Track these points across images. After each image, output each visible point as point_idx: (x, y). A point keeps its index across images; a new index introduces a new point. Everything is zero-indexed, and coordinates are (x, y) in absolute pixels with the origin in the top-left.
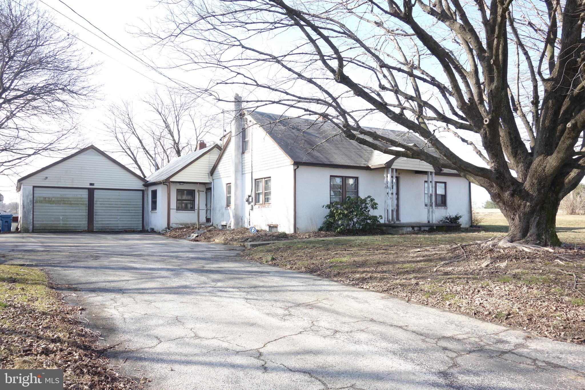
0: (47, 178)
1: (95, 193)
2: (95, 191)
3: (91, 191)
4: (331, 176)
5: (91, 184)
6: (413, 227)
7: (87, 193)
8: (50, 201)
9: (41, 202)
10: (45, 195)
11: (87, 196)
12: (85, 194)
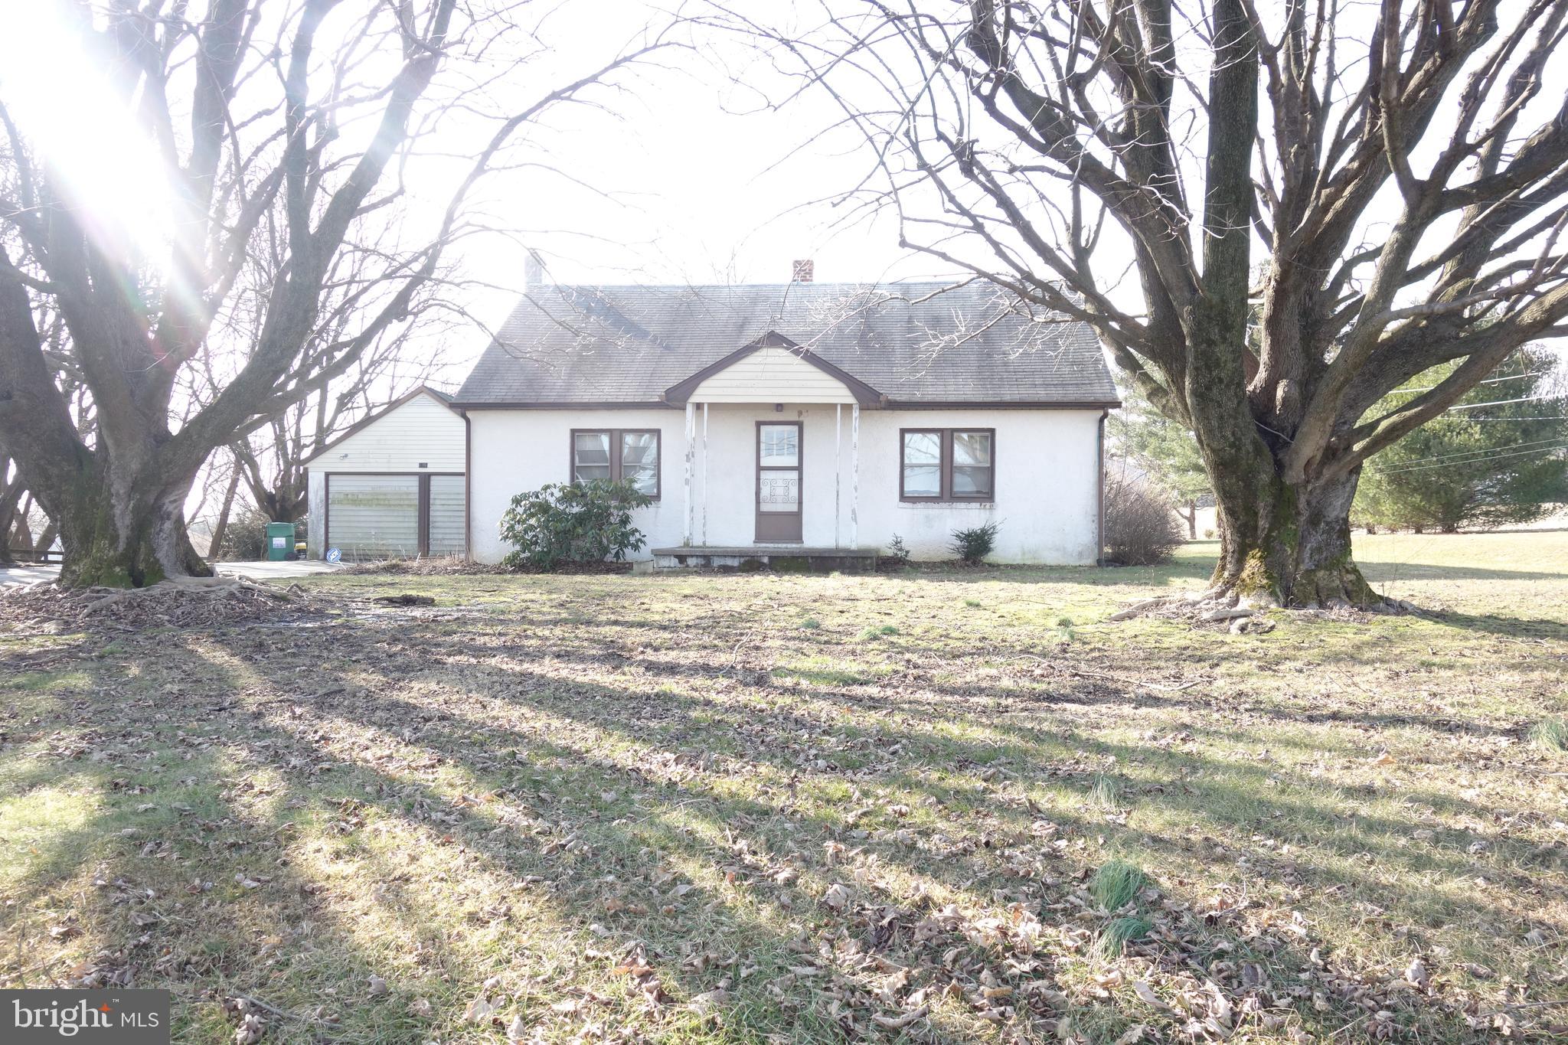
0: (346, 456)
1: (432, 483)
2: (433, 478)
3: (425, 480)
4: (573, 432)
5: (422, 465)
6: (682, 558)
7: (417, 483)
8: (354, 500)
9: (340, 502)
10: (347, 489)
11: (416, 490)
12: (413, 484)
